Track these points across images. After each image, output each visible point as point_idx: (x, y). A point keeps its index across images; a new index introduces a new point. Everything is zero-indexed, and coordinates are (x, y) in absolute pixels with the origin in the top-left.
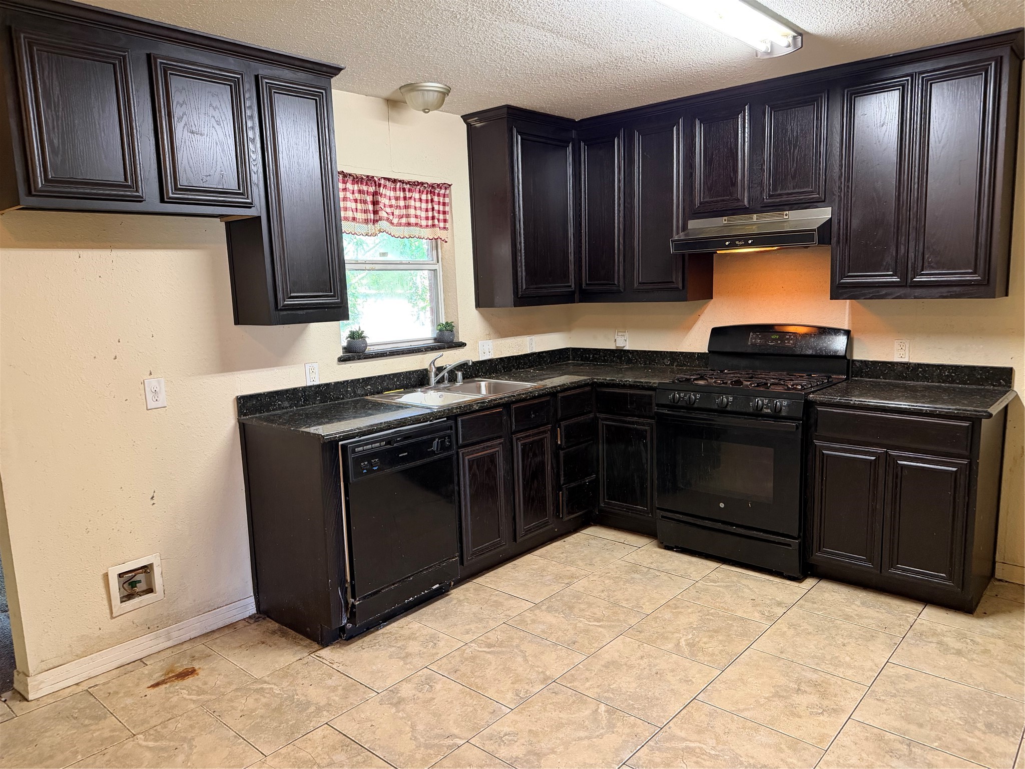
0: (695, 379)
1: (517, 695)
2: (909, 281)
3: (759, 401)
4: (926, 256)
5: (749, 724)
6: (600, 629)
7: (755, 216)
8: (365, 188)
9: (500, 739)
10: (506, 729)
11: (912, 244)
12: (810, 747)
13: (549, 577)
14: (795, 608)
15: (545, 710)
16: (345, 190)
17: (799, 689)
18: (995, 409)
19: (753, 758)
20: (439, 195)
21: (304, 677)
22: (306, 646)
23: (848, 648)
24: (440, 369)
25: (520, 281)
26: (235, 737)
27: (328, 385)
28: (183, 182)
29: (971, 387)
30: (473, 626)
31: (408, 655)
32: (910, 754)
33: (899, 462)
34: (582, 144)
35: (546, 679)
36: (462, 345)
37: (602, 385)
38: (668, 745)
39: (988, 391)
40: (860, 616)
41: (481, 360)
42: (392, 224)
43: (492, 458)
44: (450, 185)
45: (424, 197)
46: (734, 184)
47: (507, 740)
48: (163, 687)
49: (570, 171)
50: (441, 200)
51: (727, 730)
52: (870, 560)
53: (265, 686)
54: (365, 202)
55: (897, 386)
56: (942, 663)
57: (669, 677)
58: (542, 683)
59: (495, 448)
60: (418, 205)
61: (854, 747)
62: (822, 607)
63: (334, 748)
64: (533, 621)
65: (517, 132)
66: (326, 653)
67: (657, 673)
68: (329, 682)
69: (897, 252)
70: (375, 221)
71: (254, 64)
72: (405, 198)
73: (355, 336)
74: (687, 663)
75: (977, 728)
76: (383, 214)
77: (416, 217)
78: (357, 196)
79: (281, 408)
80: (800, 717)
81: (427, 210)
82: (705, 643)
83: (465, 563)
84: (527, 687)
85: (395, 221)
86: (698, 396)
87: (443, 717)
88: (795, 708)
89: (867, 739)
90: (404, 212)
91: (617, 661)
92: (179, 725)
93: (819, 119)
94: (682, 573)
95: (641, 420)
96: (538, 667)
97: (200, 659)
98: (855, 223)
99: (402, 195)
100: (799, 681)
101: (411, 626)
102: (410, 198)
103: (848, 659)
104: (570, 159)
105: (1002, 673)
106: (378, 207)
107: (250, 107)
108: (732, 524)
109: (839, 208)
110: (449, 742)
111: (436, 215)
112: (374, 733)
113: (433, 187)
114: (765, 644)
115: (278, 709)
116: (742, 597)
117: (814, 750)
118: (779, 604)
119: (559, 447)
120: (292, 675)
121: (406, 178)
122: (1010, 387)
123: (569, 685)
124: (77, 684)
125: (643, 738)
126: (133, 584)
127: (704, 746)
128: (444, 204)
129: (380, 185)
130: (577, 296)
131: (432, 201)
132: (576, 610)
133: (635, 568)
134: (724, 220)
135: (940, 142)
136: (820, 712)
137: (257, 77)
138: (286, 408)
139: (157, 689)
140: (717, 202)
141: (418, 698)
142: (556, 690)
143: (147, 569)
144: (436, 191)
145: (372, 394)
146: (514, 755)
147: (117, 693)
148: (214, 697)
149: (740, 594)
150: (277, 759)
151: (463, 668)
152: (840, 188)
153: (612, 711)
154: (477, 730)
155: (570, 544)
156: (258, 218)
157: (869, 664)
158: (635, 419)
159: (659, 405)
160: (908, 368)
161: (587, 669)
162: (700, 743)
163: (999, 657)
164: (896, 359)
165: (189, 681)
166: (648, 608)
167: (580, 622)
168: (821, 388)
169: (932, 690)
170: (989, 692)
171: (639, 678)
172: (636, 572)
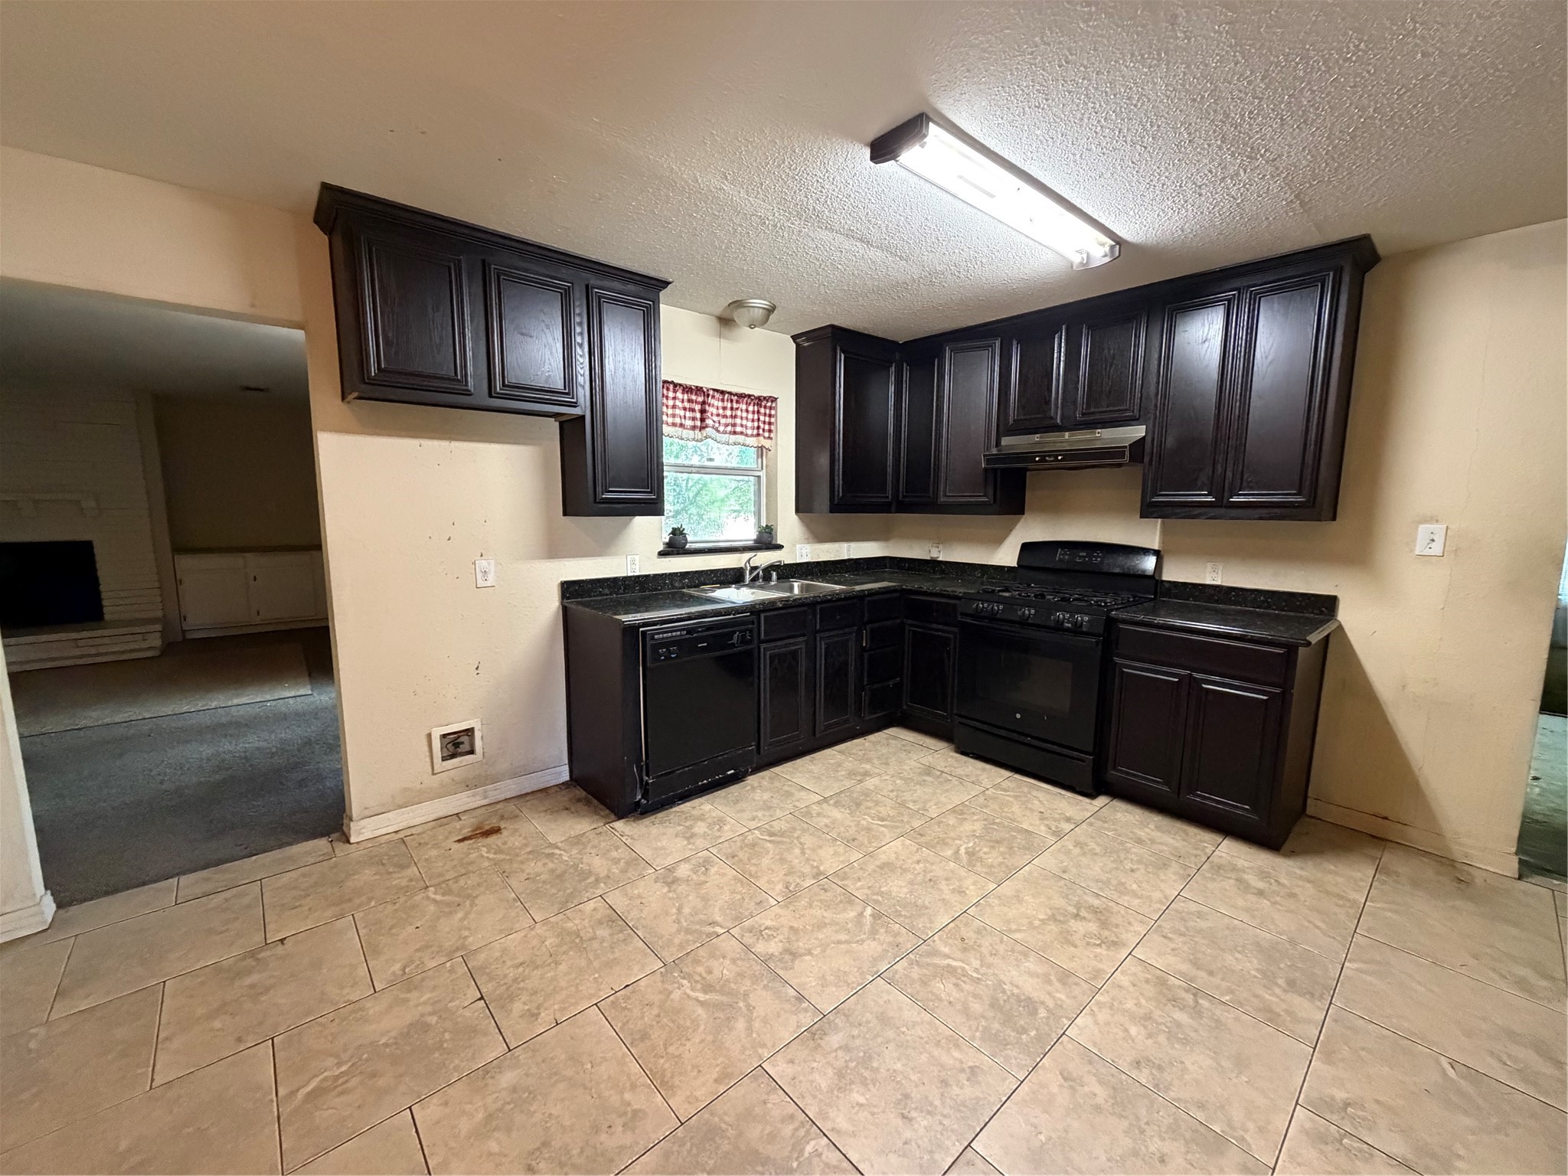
0: (999, 591)
1: (787, 888)
2: (1225, 501)
3: (1060, 615)
4: (1245, 476)
5: (1018, 947)
6: (882, 829)
7: (1067, 434)
8: (694, 397)
9: (759, 933)
10: (768, 923)
11: (1230, 462)
12: (1082, 983)
13: (843, 773)
14: (1084, 826)
15: (811, 907)
16: (674, 398)
17: (1077, 915)
18: (1315, 638)
19: (1017, 987)
20: (765, 407)
21: (594, 847)
22: (603, 817)
23: (1136, 875)
24: (754, 568)
25: (836, 489)
26: (515, 900)
27: (647, 576)
28: (511, 379)
29: (1288, 613)
30: (760, 814)
31: (693, 835)
32: (1196, 1007)
33: (1204, 686)
34: (905, 365)
35: (819, 873)
36: (780, 547)
37: (911, 592)
38: (928, 960)
39: (1307, 618)
40: (1152, 841)
41: (798, 562)
42: (718, 431)
43: (794, 654)
44: (776, 399)
45: (751, 408)
46: (1048, 402)
47: (766, 934)
48: (467, 842)
49: (892, 389)
50: (768, 411)
51: (994, 952)
52: (1166, 783)
53: (557, 851)
54: (693, 410)
55: (1208, 609)
56: (1240, 902)
57: (943, 885)
58: (814, 878)
59: (799, 644)
60: (746, 416)
61: (1131, 989)
62: (1112, 827)
63: (600, 922)
64: (819, 814)
65: (841, 350)
66: (619, 825)
67: (930, 880)
68: (614, 854)
69: (1213, 472)
70: (702, 428)
71: (585, 275)
72: (732, 409)
73: (677, 532)
74: (963, 872)
75: (1277, 984)
76: (709, 422)
77: (742, 426)
78: (687, 405)
79: (601, 594)
80: (1076, 947)
81: (753, 421)
82: (985, 853)
83: (762, 752)
84: (798, 880)
85: (721, 429)
86: (1001, 607)
87: (711, 902)
88: (1071, 935)
89: (1147, 981)
90: (729, 421)
91: (892, 863)
92: (469, 882)
93: (1137, 337)
94: (974, 779)
95: (946, 628)
96: (814, 860)
97: (507, 819)
98: (1170, 441)
99: (729, 405)
100: (1078, 907)
101: (702, 807)
102: (737, 409)
103: (1135, 887)
104: (893, 379)
105: (1309, 922)
106: (705, 415)
107: (579, 315)
108: (1027, 736)
109: (1154, 426)
110: (710, 929)
111: (762, 425)
112: (641, 911)
113: (760, 400)
114: (1048, 861)
115: (560, 876)
116: (1031, 809)
117: (1086, 986)
118: (1068, 820)
119: (864, 649)
120: (583, 844)
121: (734, 390)
122: (1333, 616)
123: (840, 883)
124: (396, 832)
125: (903, 950)
126: (456, 745)
127: (967, 967)
128: (770, 416)
129: (708, 395)
130: (893, 509)
131: (758, 412)
132: (863, 807)
133: (928, 770)
134: (1036, 438)
135: (1266, 358)
136: (1097, 943)
137: (587, 286)
138: (607, 595)
139: (462, 844)
140: (1030, 419)
141: (692, 880)
142: (826, 887)
143: (469, 732)
144: (763, 404)
145: (689, 587)
146: (771, 951)
147: (426, 844)
148: (508, 857)
149: (1030, 806)
150: (545, 928)
151: (741, 854)
152: (1156, 406)
153: (878, 915)
154: (738, 919)
155: (870, 742)
156: (583, 417)
157: (1157, 895)
158: (940, 627)
159: (963, 614)
160: (1219, 592)
161: (861, 869)
162: (963, 962)
163: (1307, 903)
164: (1208, 581)
165: (492, 840)
166: (933, 812)
167: (864, 819)
168: (1126, 606)
169: (1227, 932)
170: (1292, 942)
171: (911, 883)
172: (929, 774)
